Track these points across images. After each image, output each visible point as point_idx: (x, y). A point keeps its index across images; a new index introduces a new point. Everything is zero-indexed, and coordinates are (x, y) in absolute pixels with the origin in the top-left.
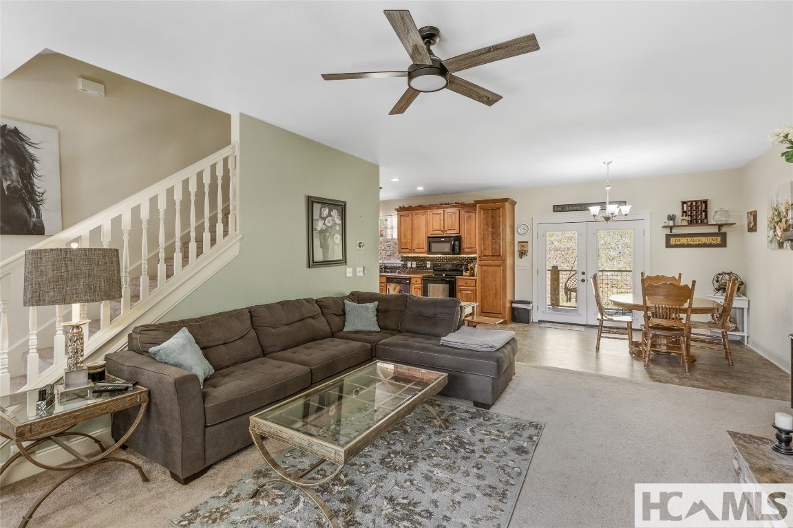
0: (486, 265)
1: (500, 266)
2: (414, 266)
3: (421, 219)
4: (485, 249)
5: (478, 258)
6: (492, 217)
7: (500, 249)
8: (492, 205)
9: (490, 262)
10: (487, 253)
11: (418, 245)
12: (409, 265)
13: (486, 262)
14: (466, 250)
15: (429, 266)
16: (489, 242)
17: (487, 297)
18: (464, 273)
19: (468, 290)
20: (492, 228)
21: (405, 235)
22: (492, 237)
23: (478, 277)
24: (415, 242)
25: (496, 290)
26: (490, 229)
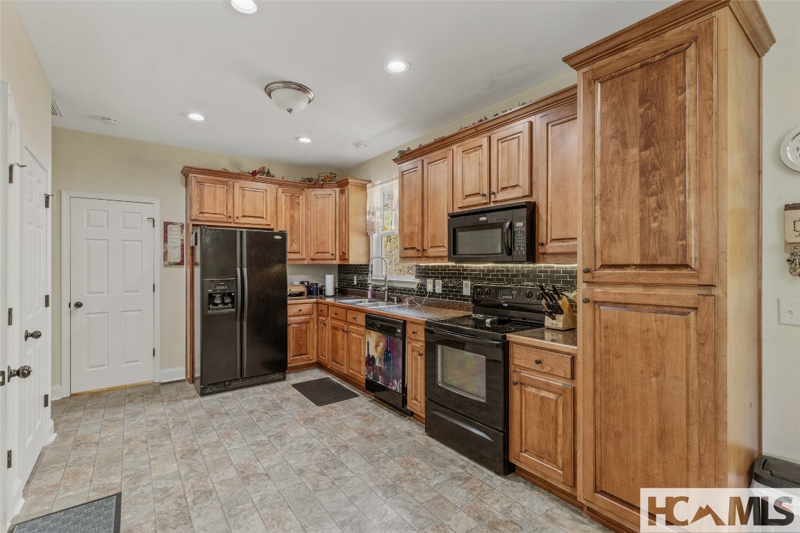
0: (616, 304)
1: (683, 311)
2: (439, 290)
3: (439, 173)
4: (610, 238)
5: (580, 276)
6: (642, 101)
7: (683, 236)
8: (644, 48)
9: (633, 293)
10: (619, 255)
11: (434, 238)
12: (430, 288)
13: (614, 293)
14: (552, 247)
15: (467, 291)
16: (629, 209)
17: (618, 435)
18: (548, 322)
19: (548, 387)
20: (645, 147)
21: (410, 217)
22: (645, 185)
23: (582, 348)
24: (429, 231)
25: (664, 416)
26: (634, 152)
